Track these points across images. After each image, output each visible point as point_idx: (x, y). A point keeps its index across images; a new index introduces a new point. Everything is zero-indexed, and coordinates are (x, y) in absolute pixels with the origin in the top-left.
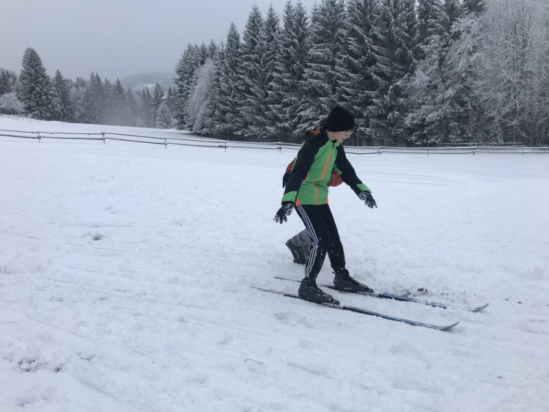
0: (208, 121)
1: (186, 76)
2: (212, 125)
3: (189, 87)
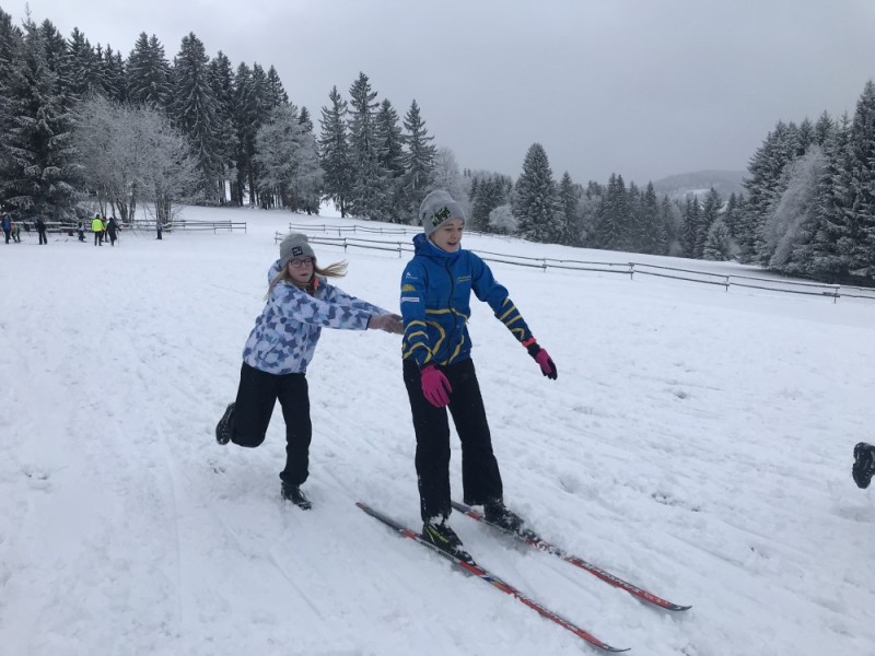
0: (801, 250)
1: (767, 175)
2: (808, 258)
3: (771, 193)
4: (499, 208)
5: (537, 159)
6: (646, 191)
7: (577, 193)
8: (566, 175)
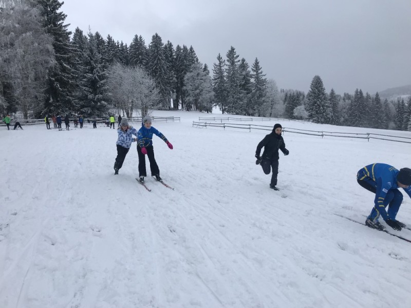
4: (298, 107)
5: (317, 83)
6: (375, 97)
7: (338, 98)
8: (332, 90)
